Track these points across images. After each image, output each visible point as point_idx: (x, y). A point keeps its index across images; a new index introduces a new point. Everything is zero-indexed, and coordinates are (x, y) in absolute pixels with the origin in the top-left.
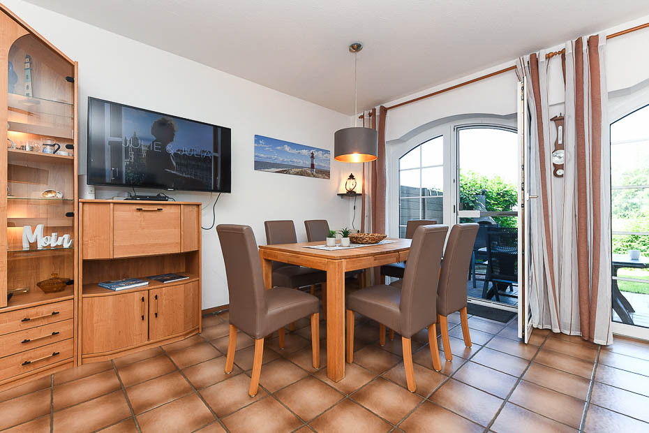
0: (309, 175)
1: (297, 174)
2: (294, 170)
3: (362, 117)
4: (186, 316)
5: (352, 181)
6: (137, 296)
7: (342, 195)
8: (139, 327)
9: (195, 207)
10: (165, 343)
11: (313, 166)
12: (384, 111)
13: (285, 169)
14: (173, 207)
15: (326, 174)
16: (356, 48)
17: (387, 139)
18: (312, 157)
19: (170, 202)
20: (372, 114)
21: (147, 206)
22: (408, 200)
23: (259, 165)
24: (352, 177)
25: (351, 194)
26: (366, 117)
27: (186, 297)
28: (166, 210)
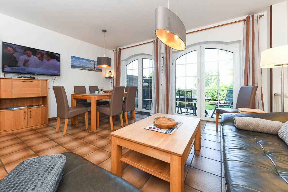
0: (93, 71)
1: (89, 70)
2: (87, 69)
3: (113, 51)
4: (42, 118)
5: (110, 73)
6: (23, 111)
7: (107, 78)
8: (23, 122)
9: (46, 81)
10: (34, 127)
11: (95, 67)
12: (120, 50)
13: (84, 68)
14: (37, 81)
15: (100, 70)
16: (105, 31)
17: (121, 59)
18: (95, 64)
19: (35, 79)
20: (116, 50)
21: (26, 80)
22: (130, 80)
23: (73, 67)
24: (110, 72)
25: (110, 77)
26: (115, 51)
27: (42, 111)
28: (34, 82)
